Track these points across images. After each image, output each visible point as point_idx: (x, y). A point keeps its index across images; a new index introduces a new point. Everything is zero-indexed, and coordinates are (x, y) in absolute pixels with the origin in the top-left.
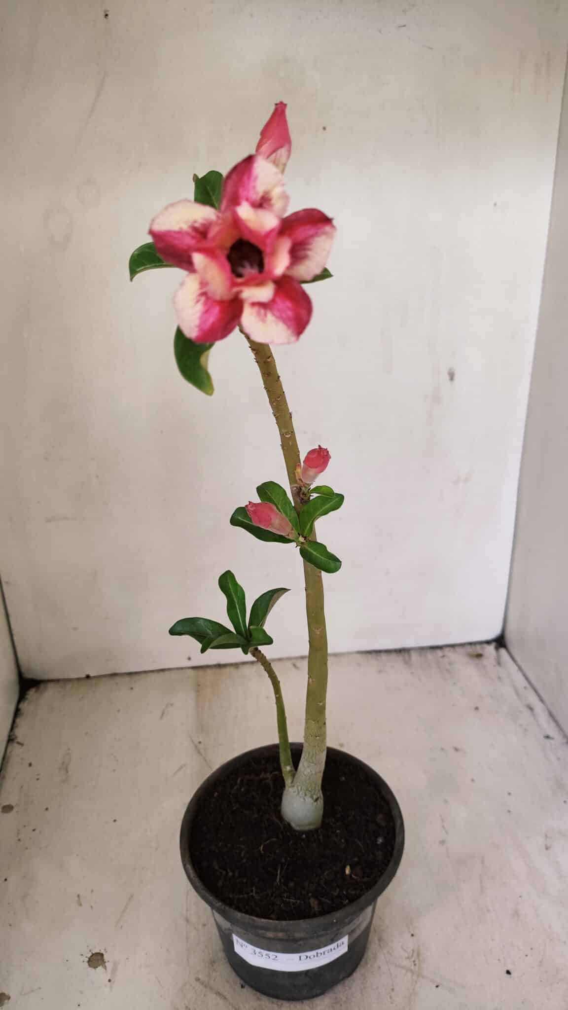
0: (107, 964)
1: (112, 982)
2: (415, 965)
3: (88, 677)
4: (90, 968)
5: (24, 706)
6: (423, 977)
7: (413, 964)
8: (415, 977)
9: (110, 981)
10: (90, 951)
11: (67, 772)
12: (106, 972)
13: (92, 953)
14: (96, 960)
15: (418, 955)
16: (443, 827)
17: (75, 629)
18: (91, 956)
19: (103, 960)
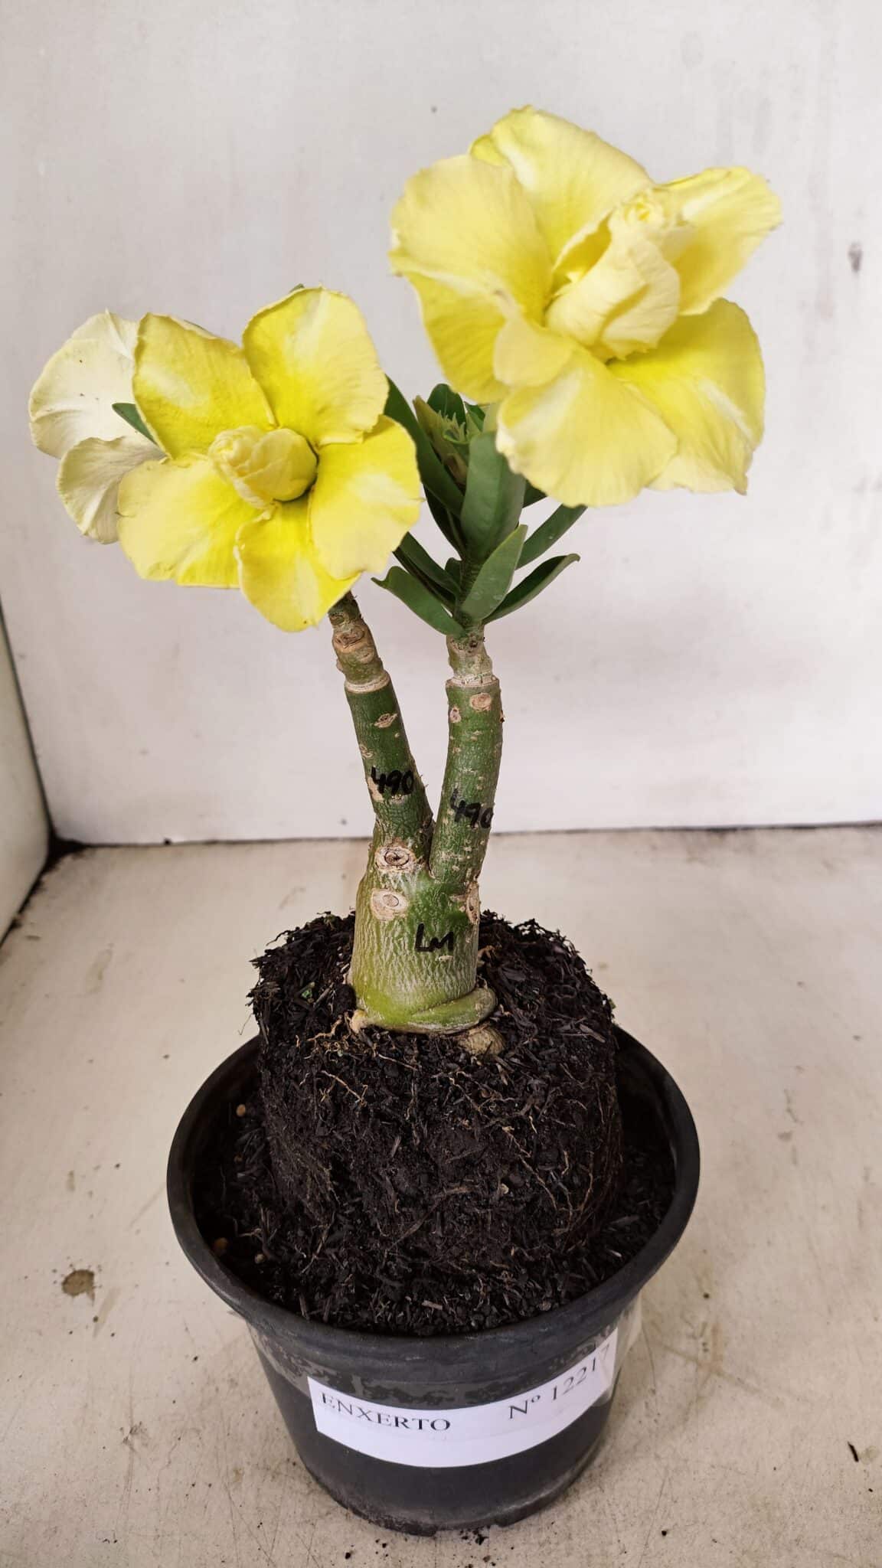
0: (97, 1291)
1: (99, 1322)
2: (706, 1350)
3: (167, 843)
4: (65, 1295)
5: (49, 879)
6: (719, 1373)
7: (701, 1347)
8: (702, 1373)
9: (96, 1319)
10: (71, 1266)
11: (100, 977)
12: (93, 1305)
13: (74, 1269)
14: (79, 1282)
15: (715, 1331)
16: (789, 1111)
18: (71, 1275)
19: (92, 1284)
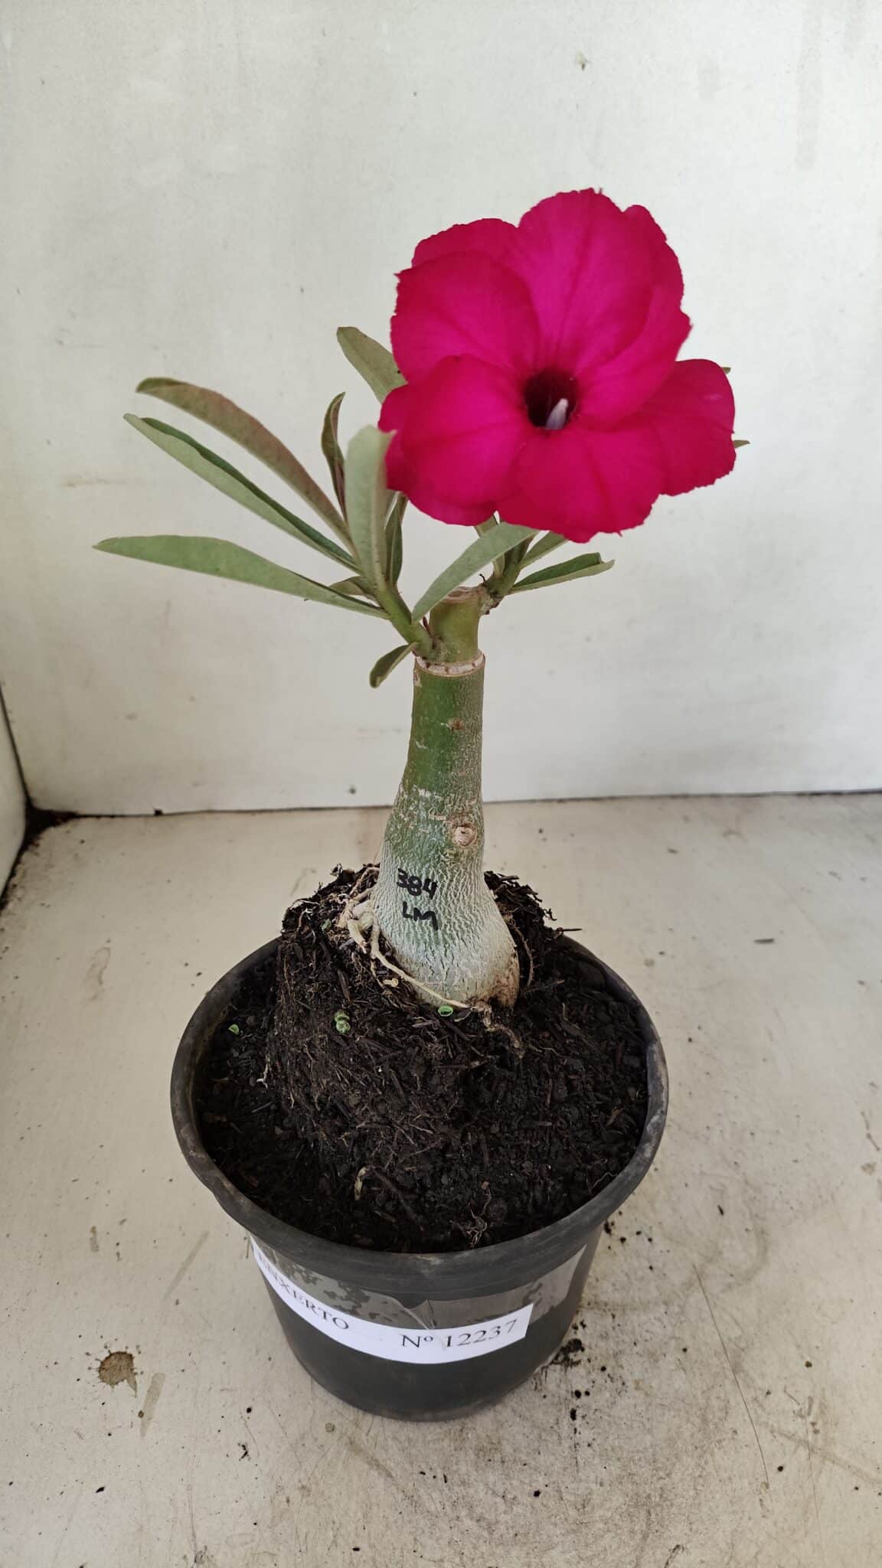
0: (138, 1378)
1: (145, 1417)
2: (816, 1432)
3: (158, 813)
4: (104, 1384)
5: (29, 857)
6: (834, 1460)
7: (810, 1429)
8: (816, 1461)
9: (141, 1414)
10: (106, 1347)
11: (101, 983)
12: (135, 1396)
13: (109, 1351)
14: (117, 1367)
15: (822, 1410)
16: (869, 1136)
17: (131, 717)
18: (107, 1358)
19: (132, 1370)
